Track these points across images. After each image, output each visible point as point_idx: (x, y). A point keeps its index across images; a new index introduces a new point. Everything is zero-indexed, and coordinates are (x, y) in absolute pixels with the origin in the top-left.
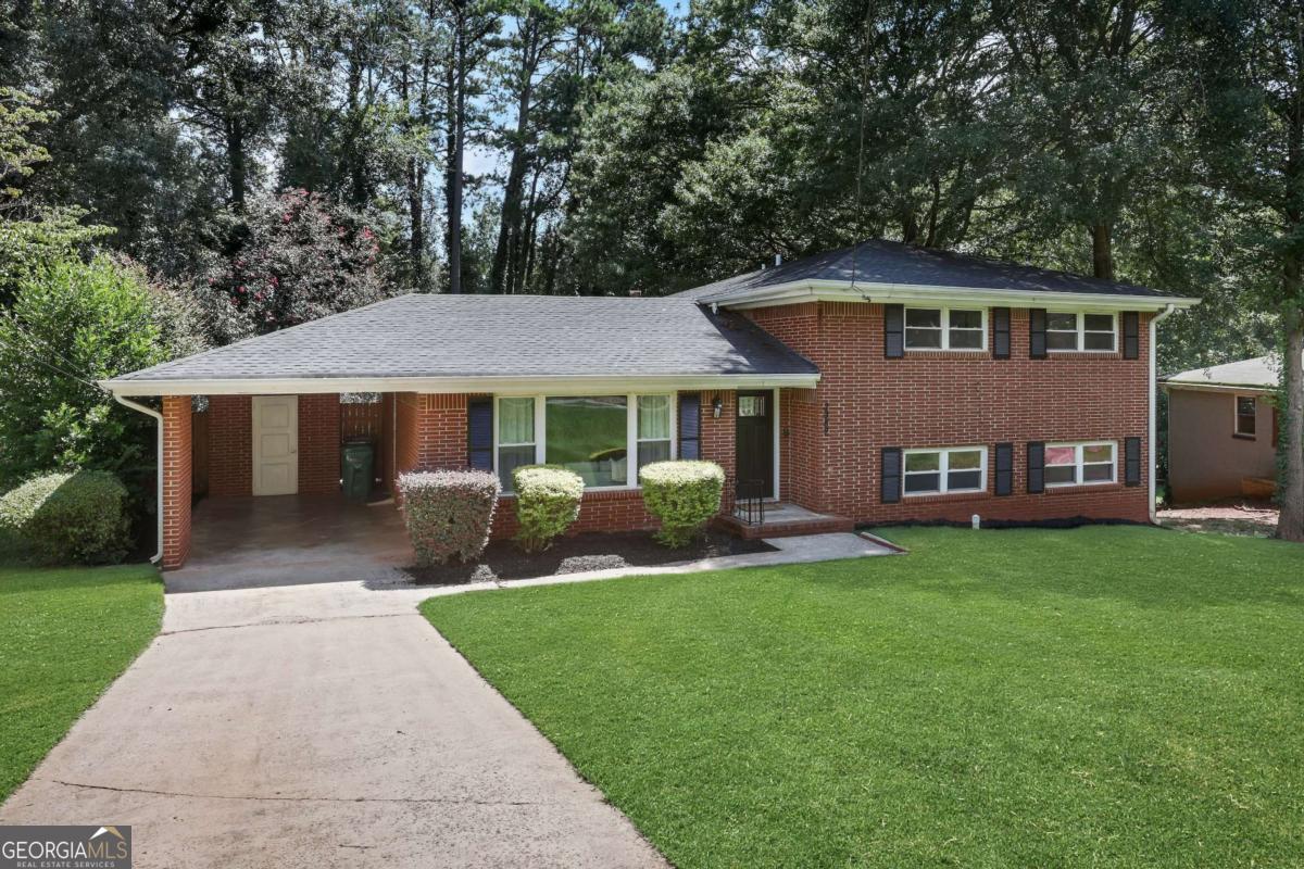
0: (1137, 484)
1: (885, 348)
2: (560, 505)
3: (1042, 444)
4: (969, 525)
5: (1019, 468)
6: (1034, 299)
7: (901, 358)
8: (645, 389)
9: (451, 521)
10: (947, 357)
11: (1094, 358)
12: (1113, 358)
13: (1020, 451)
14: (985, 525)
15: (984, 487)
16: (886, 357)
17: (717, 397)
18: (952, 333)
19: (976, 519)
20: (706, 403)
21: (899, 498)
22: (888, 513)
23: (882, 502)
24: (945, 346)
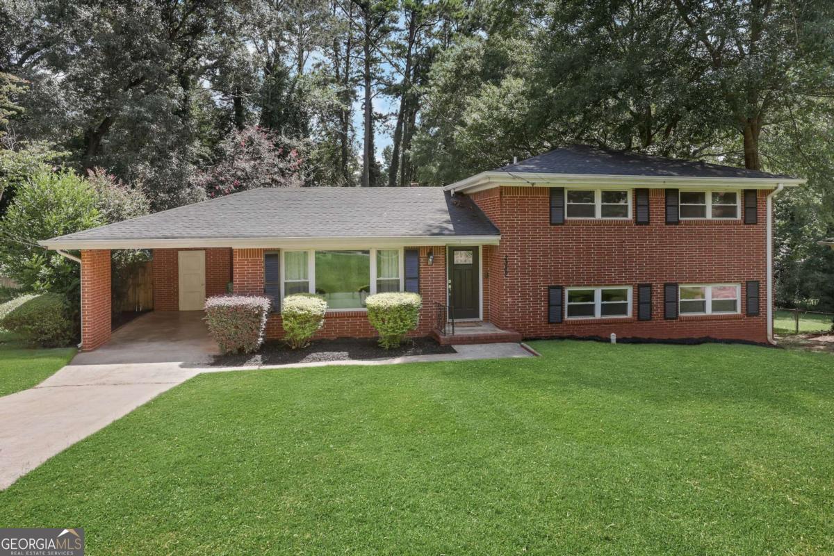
0: (757, 314)
1: (550, 218)
2: (306, 319)
3: (676, 285)
4: (608, 340)
5: (657, 301)
6: (664, 182)
7: (563, 224)
8: (381, 246)
9: (237, 327)
10: (599, 223)
11: (719, 223)
12: (736, 223)
13: (658, 289)
14: (618, 341)
15: (630, 314)
16: (551, 224)
17: (431, 251)
18: (603, 207)
19: (613, 336)
20: (423, 255)
21: (562, 321)
22: (555, 330)
23: (549, 323)
24: (598, 215)
